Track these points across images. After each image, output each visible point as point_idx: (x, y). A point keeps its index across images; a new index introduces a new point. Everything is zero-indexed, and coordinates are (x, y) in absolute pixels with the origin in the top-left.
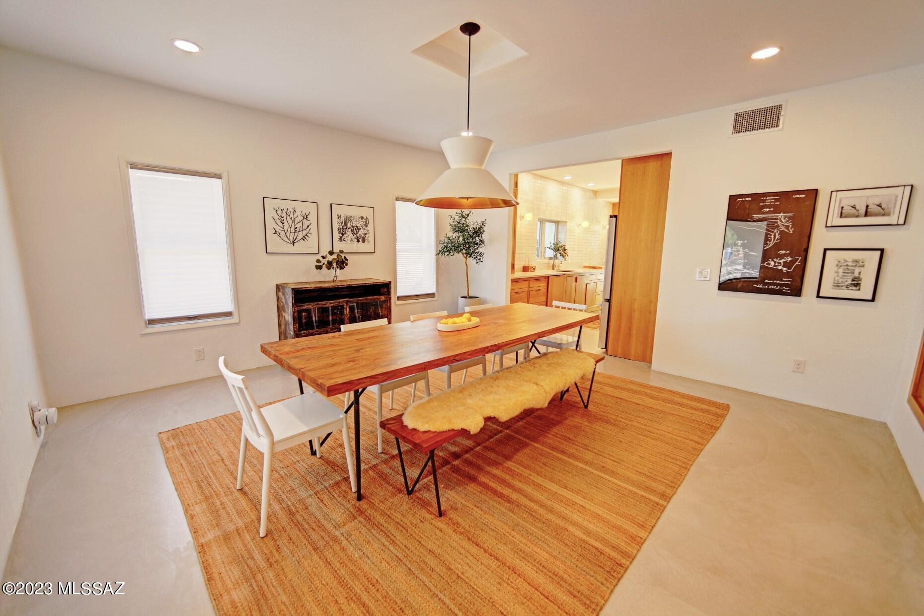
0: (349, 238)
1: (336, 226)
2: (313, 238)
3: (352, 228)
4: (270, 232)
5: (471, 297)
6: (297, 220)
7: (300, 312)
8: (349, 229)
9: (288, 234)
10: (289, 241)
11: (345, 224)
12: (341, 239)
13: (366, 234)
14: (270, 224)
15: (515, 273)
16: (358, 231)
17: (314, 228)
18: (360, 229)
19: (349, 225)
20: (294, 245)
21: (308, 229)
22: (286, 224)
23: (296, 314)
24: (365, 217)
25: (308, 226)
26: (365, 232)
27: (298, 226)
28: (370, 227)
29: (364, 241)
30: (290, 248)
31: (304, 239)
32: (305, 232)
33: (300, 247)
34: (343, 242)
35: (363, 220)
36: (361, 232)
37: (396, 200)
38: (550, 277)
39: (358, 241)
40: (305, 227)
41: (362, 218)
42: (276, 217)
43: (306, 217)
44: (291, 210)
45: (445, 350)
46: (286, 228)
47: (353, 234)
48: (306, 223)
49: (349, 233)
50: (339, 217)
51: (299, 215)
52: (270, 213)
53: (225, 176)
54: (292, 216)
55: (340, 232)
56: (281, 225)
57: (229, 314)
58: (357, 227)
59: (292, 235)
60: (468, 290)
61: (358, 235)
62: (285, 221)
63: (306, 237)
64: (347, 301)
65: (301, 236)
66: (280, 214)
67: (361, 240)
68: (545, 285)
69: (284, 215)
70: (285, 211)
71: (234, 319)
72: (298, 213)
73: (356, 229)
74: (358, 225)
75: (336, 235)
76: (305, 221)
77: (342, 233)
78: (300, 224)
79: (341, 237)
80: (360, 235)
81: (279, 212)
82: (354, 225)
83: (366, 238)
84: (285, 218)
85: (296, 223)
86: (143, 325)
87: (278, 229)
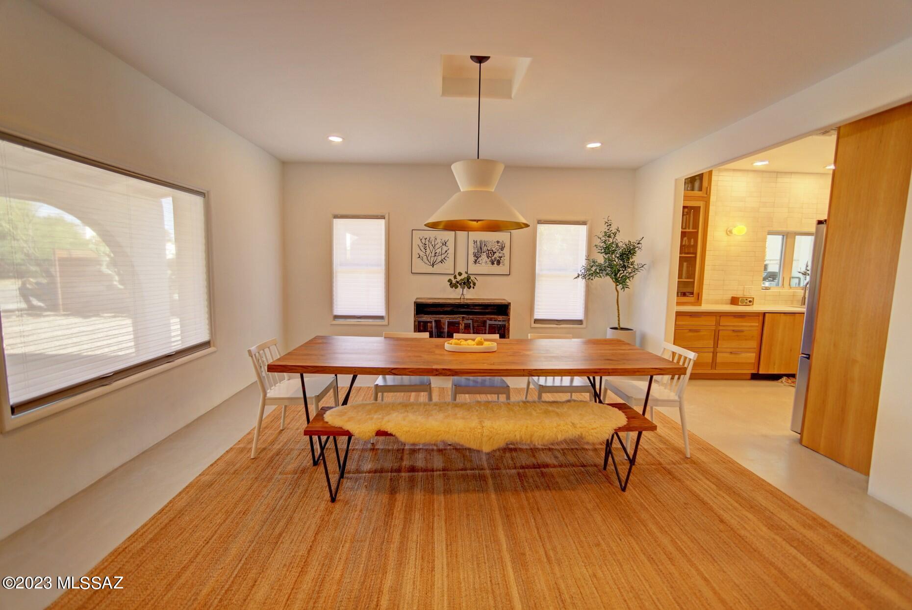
0: (484, 261)
1: (471, 251)
2: (450, 262)
3: (487, 252)
4: (415, 256)
5: (622, 329)
6: (437, 246)
7: (419, 322)
8: (484, 252)
9: (429, 258)
10: (429, 264)
11: (481, 248)
12: (475, 262)
13: (501, 257)
14: (416, 251)
15: (702, 305)
16: (494, 255)
17: (451, 251)
18: (496, 252)
19: (485, 249)
20: (433, 267)
21: (446, 254)
22: (428, 250)
23: (417, 323)
24: (501, 241)
25: (446, 251)
26: (500, 255)
27: (438, 251)
28: (506, 251)
29: (499, 263)
30: (430, 269)
31: (442, 262)
32: (443, 256)
33: (438, 268)
34: (477, 264)
35: (499, 244)
36: (497, 255)
37: (539, 223)
38: (767, 315)
39: (493, 264)
40: (444, 251)
41: (498, 242)
42: (421, 245)
43: (445, 244)
44: (433, 239)
45: (398, 363)
46: (427, 253)
47: (487, 257)
48: (445, 248)
49: (484, 257)
50: (475, 242)
51: (439, 242)
52: (417, 241)
53: (387, 217)
54: (433, 243)
55: (475, 256)
56: (424, 250)
57: (381, 318)
58: (492, 250)
59: (432, 259)
60: (619, 320)
61: (493, 258)
62: (427, 248)
63: (444, 260)
64: (463, 317)
65: (439, 259)
66: (424, 242)
67: (495, 263)
68: (757, 324)
69: (427, 243)
70: (428, 239)
71: (385, 322)
72: (438, 241)
73: (491, 253)
74: (494, 249)
75: (472, 258)
76: (444, 247)
77: (477, 257)
78: (440, 250)
79: (476, 260)
80: (495, 258)
81: (423, 241)
82: (489, 249)
83: (501, 261)
84: (427, 245)
85: (436, 249)
86: (332, 318)
87: (422, 254)
